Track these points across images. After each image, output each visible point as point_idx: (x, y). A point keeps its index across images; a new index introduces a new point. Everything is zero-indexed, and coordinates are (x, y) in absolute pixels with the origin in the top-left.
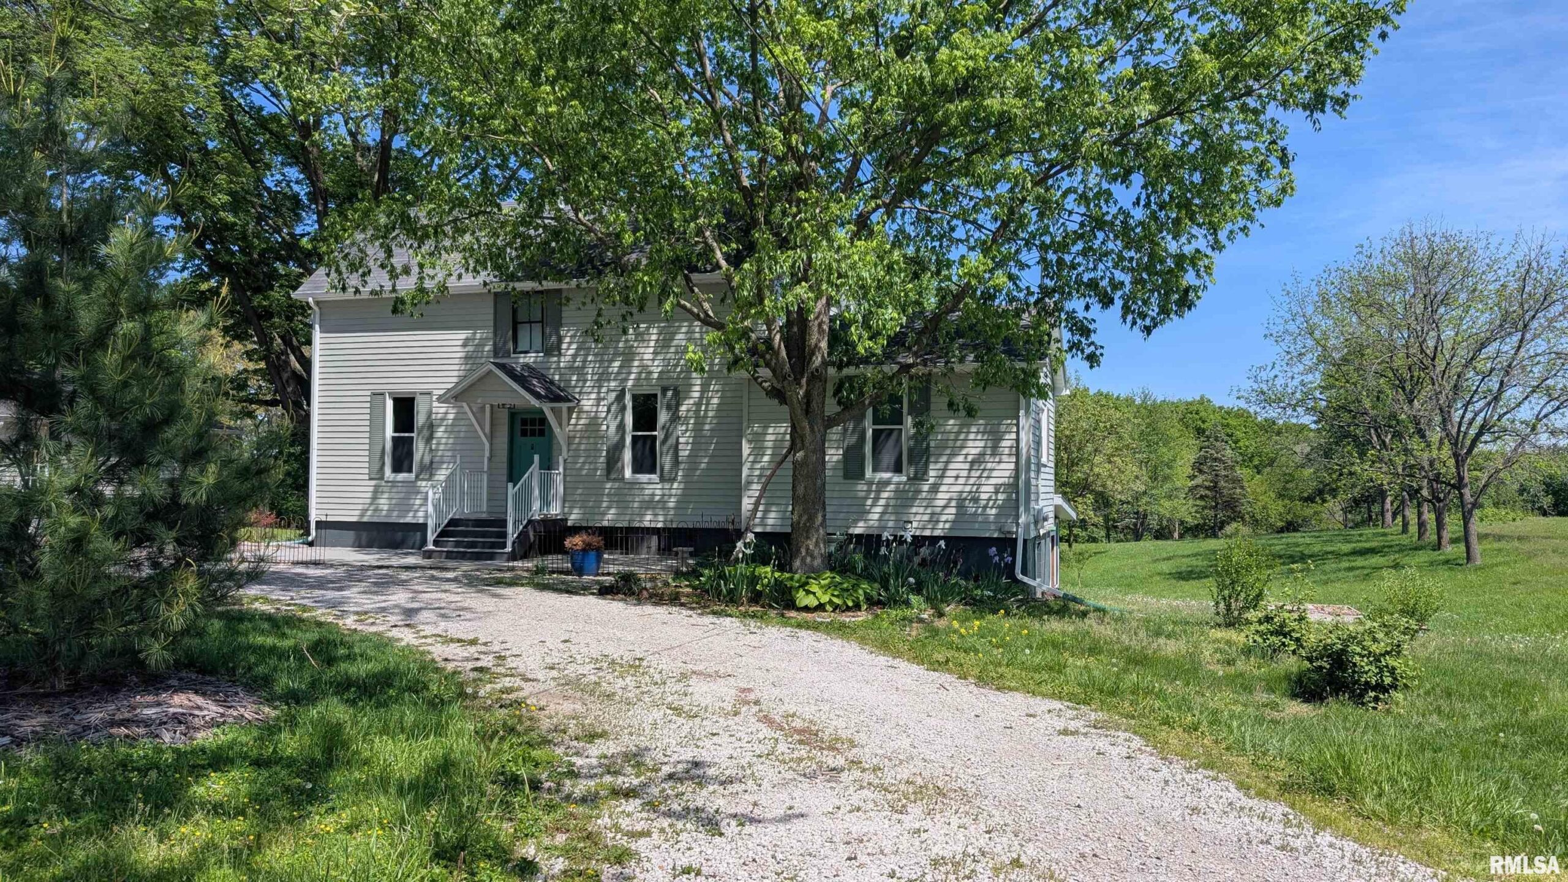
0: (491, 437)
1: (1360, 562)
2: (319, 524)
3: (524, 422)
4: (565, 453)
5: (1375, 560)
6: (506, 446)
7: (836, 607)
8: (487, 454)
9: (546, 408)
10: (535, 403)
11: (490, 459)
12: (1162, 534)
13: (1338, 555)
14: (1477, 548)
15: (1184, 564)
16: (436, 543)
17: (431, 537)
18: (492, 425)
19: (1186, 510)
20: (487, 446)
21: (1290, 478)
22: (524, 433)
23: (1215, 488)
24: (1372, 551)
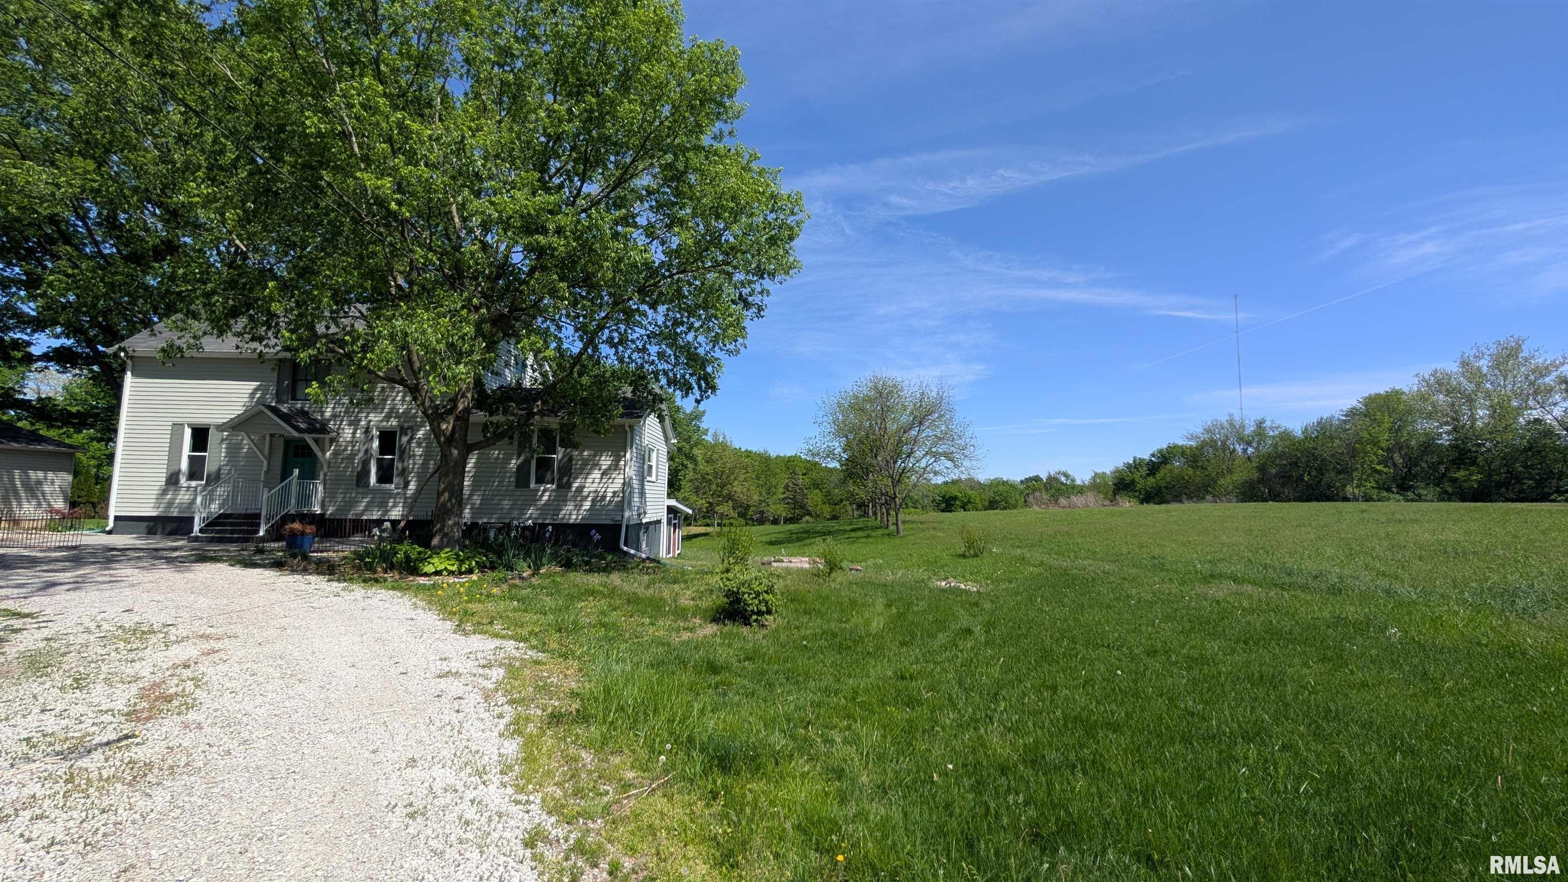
0: (269, 458)
1: (853, 534)
2: (117, 518)
3: (297, 447)
4: (325, 469)
5: (860, 534)
6: (280, 464)
7: (451, 573)
8: (265, 469)
9: (309, 438)
10: (295, 434)
11: (267, 472)
12: (775, 522)
13: (845, 531)
14: (901, 526)
15: (773, 538)
16: (201, 531)
17: (196, 528)
18: (270, 449)
19: (782, 510)
20: (265, 463)
21: (829, 493)
22: (296, 455)
23: (794, 498)
24: (860, 529)
